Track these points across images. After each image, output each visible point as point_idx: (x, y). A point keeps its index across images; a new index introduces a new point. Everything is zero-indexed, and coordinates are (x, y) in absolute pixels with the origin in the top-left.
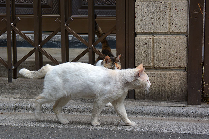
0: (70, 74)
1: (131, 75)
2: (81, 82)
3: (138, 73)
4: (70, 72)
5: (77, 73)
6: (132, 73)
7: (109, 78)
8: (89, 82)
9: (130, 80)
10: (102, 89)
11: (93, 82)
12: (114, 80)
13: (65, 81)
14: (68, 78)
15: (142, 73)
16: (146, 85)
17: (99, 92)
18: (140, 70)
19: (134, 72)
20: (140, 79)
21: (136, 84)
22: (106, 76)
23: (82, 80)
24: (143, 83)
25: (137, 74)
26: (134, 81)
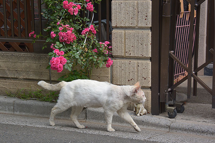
0: (81, 88)
1: (130, 90)
2: (89, 95)
3: (136, 90)
4: (80, 87)
5: (85, 88)
6: (131, 89)
7: (112, 91)
8: (96, 95)
9: (129, 94)
10: (107, 100)
11: (100, 95)
12: (116, 93)
13: (76, 94)
14: (78, 91)
15: (139, 90)
16: (142, 99)
17: (105, 103)
18: (137, 87)
19: (133, 89)
20: (137, 95)
21: (133, 98)
22: (109, 89)
23: (90, 93)
24: (139, 97)
25: (134, 90)
26: (132, 96)
